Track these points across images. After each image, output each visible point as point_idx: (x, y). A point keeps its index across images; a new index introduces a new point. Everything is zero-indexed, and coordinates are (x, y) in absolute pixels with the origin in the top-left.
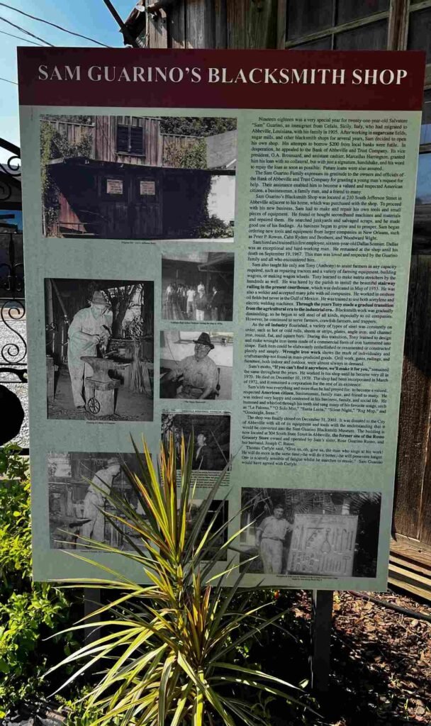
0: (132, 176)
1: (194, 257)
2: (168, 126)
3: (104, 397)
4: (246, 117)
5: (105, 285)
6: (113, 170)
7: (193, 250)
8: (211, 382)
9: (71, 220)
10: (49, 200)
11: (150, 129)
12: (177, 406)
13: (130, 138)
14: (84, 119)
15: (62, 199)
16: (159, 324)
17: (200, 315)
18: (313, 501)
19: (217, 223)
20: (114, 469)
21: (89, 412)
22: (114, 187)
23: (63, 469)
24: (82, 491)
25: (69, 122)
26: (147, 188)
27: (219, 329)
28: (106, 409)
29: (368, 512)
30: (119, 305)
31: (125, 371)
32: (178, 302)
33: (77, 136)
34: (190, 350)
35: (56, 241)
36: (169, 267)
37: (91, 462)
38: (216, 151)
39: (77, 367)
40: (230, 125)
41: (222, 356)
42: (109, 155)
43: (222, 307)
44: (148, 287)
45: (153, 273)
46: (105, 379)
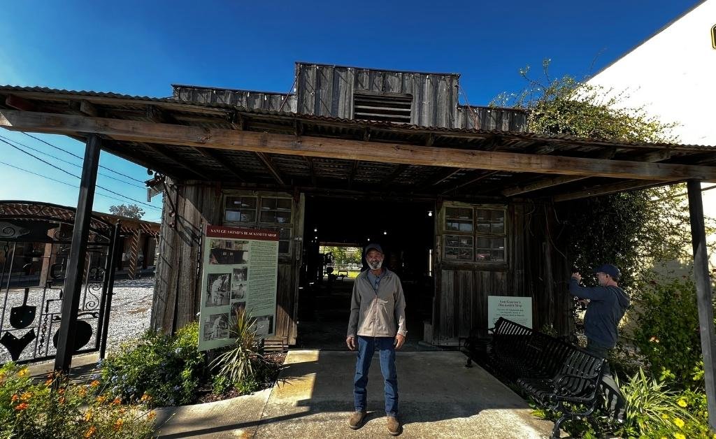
0: (228, 252)
1: (240, 268)
2: (236, 242)
3: (219, 300)
4: (251, 241)
5: (221, 274)
6: (225, 250)
7: (239, 266)
8: (242, 294)
9: (215, 261)
10: (211, 256)
11: (233, 242)
12: (235, 301)
13: (228, 244)
14: (219, 240)
15: (213, 256)
16: (232, 282)
17: (240, 280)
18: (261, 319)
19: (244, 261)
20: (220, 318)
21: (215, 305)
22: (225, 254)
23: (208, 320)
24: (213, 324)
25: (216, 241)
26: (231, 254)
27: (244, 283)
28: (219, 303)
29: (271, 319)
30: (224, 278)
31: (224, 294)
32: (236, 277)
33: (218, 243)
34: (238, 288)
35: (211, 265)
36: (235, 270)
37: (214, 317)
38: (245, 247)
39: (213, 294)
40: (248, 242)
41: (244, 289)
42: (224, 247)
43: (245, 278)
44: (230, 274)
45: (232, 272)
46: (220, 296)
